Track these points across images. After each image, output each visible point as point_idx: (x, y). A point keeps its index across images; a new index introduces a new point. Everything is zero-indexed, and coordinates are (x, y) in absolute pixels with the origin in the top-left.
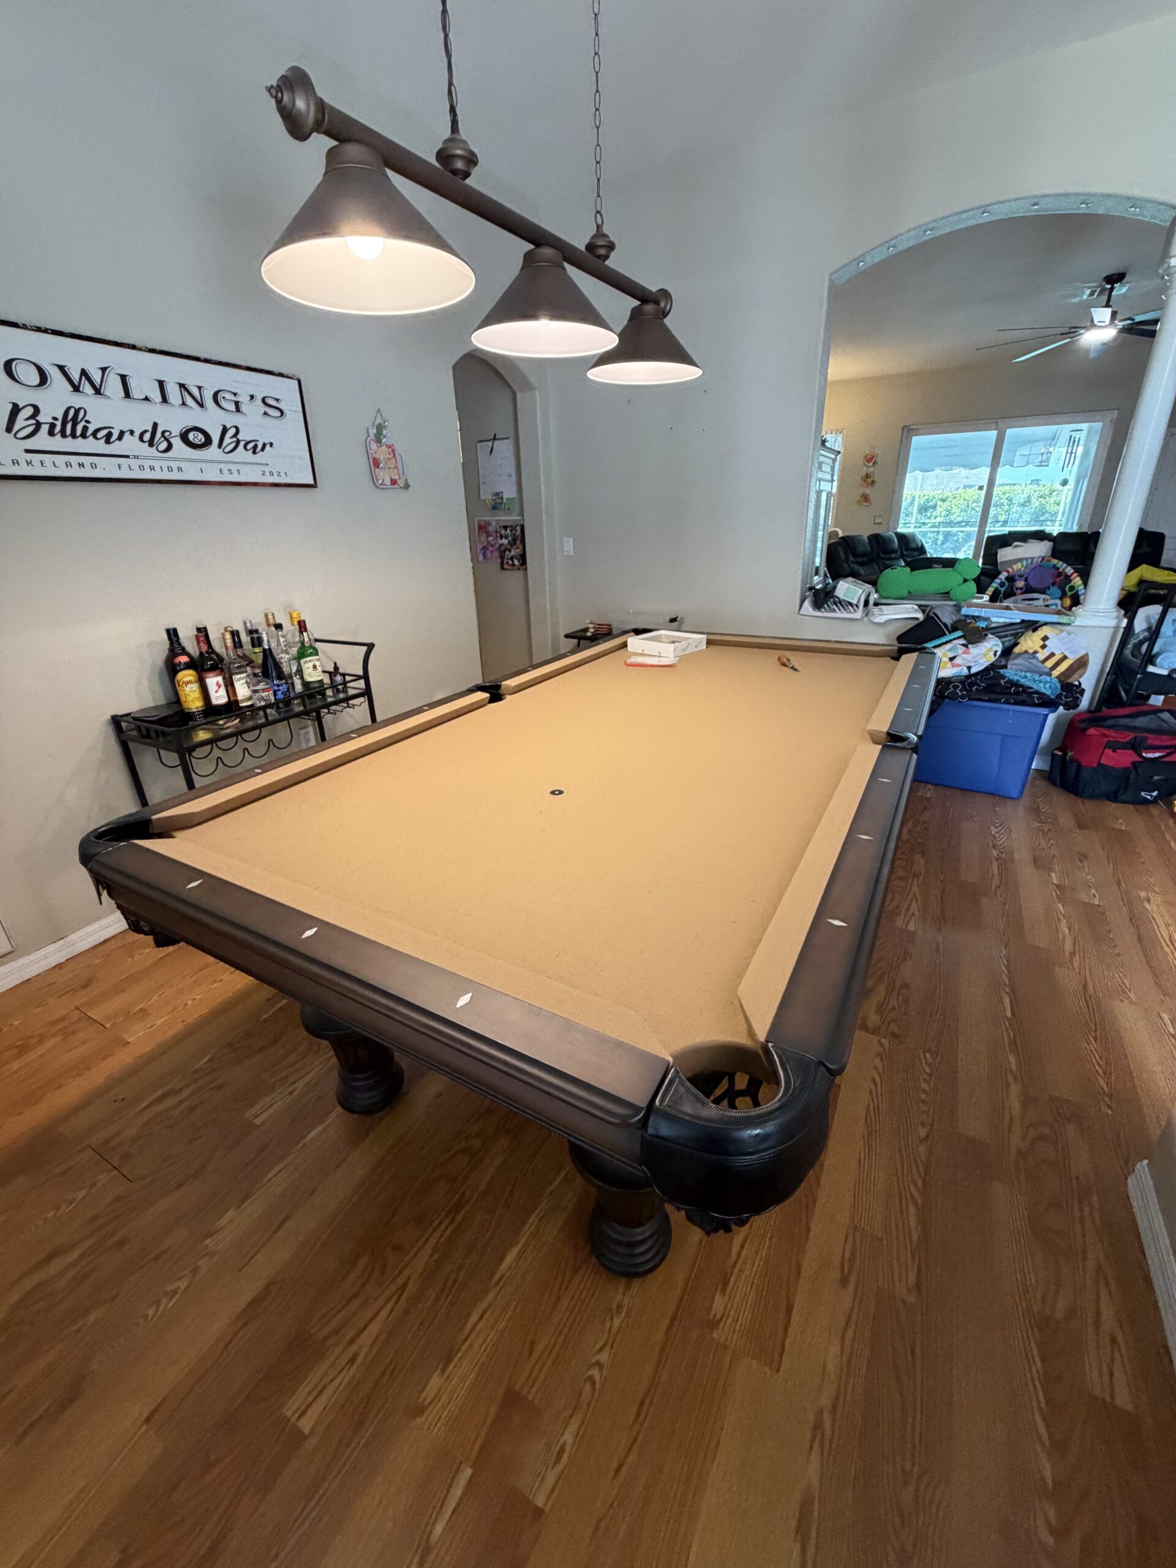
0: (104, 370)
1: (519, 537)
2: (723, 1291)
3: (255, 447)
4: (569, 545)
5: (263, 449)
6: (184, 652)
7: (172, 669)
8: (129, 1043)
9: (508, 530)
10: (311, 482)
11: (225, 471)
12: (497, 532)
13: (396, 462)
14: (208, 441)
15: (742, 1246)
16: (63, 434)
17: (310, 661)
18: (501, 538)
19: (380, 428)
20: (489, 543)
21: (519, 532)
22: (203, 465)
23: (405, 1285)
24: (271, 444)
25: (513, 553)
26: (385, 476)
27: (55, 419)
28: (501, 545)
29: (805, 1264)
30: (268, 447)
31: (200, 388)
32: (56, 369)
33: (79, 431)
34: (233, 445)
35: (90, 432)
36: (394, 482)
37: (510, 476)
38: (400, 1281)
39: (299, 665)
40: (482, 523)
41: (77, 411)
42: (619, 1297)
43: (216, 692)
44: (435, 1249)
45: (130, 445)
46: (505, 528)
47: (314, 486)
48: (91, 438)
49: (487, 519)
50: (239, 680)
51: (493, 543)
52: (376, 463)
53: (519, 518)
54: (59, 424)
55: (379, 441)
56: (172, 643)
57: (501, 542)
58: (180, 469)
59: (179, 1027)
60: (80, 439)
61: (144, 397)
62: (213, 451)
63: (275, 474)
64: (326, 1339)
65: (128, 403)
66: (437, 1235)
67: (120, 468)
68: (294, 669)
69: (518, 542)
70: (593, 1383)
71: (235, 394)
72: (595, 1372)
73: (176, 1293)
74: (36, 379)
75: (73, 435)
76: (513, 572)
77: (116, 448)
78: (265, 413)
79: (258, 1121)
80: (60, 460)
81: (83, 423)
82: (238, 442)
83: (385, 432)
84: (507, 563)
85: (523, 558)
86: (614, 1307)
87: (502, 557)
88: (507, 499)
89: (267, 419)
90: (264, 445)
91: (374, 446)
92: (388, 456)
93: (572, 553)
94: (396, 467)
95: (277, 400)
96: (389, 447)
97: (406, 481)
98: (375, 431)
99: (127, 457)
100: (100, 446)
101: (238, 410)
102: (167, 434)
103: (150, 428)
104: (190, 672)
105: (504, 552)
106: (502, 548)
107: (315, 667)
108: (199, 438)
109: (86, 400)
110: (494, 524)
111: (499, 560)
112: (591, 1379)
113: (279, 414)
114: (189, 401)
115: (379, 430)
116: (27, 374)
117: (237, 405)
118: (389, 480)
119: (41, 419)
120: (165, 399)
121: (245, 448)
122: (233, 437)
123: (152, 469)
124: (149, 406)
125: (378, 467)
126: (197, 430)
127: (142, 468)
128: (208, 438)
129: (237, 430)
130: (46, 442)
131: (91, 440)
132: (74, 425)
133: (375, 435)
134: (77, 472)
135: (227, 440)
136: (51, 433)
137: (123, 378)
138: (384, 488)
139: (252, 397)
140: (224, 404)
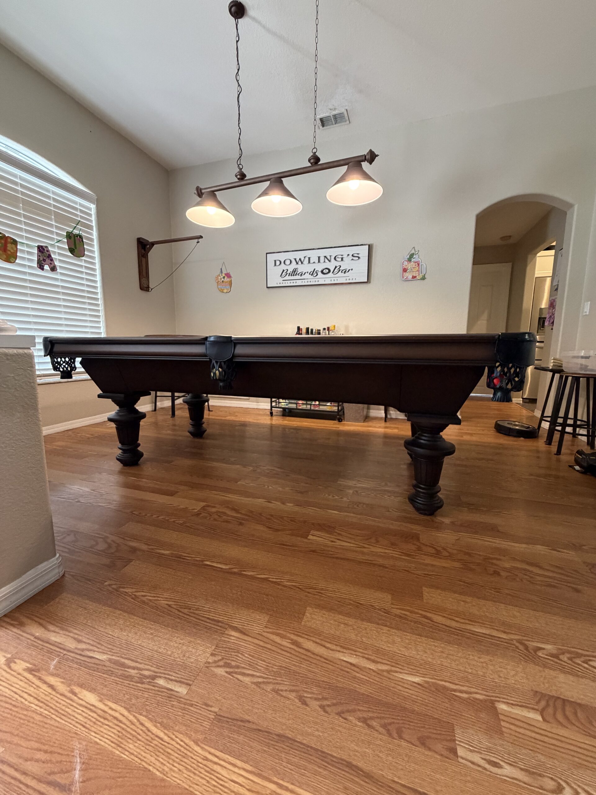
0: (305, 257)
3: (346, 271)
4: (587, 307)
10: (366, 281)
13: (419, 268)
20: (553, 313)
24: (352, 270)
26: (409, 275)
31: (331, 256)
34: (338, 272)
35: (297, 274)
36: (415, 277)
41: (296, 269)
45: (306, 276)
49: (554, 298)
54: (291, 273)
55: (409, 261)
58: (318, 281)
62: (331, 274)
63: (351, 280)
65: (309, 265)
67: (302, 282)
78: (352, 259)
80: (289, 282)
89: (352, 261)
90: (349, 270)
91: (406, 263)
94: (418, 271)
96: (416, 262)
97: (424, 276)
98: (408, 257)
99: (305, 279)
100: (299, 277)
102: (317, 271)
103: (313, 271)
108: (327, 271)
109: (299, 266)
114: (326, 260)
115: (412, 256)
116: (288, 262)
117: (342, 259)
118: (411, 277)
119: (288, 272)
120: (319, 262)
121: (342, 272)
122: (338, 269)
123: (310, 282)
124: (314, 264)
125: (406, 272)
126: (326, 268)
127: (308, 282)
128: (329, 271)
129: (340, 266)
130: (287, 277)
131: (297, 276)
132: (294, 273)
133: (408, 259)
134: (292, 284)
135: (336, 270)
136: (289, 275)
137: (309, 258)
138: (407, 280)
139: (348, 255)
140: (337, 259)
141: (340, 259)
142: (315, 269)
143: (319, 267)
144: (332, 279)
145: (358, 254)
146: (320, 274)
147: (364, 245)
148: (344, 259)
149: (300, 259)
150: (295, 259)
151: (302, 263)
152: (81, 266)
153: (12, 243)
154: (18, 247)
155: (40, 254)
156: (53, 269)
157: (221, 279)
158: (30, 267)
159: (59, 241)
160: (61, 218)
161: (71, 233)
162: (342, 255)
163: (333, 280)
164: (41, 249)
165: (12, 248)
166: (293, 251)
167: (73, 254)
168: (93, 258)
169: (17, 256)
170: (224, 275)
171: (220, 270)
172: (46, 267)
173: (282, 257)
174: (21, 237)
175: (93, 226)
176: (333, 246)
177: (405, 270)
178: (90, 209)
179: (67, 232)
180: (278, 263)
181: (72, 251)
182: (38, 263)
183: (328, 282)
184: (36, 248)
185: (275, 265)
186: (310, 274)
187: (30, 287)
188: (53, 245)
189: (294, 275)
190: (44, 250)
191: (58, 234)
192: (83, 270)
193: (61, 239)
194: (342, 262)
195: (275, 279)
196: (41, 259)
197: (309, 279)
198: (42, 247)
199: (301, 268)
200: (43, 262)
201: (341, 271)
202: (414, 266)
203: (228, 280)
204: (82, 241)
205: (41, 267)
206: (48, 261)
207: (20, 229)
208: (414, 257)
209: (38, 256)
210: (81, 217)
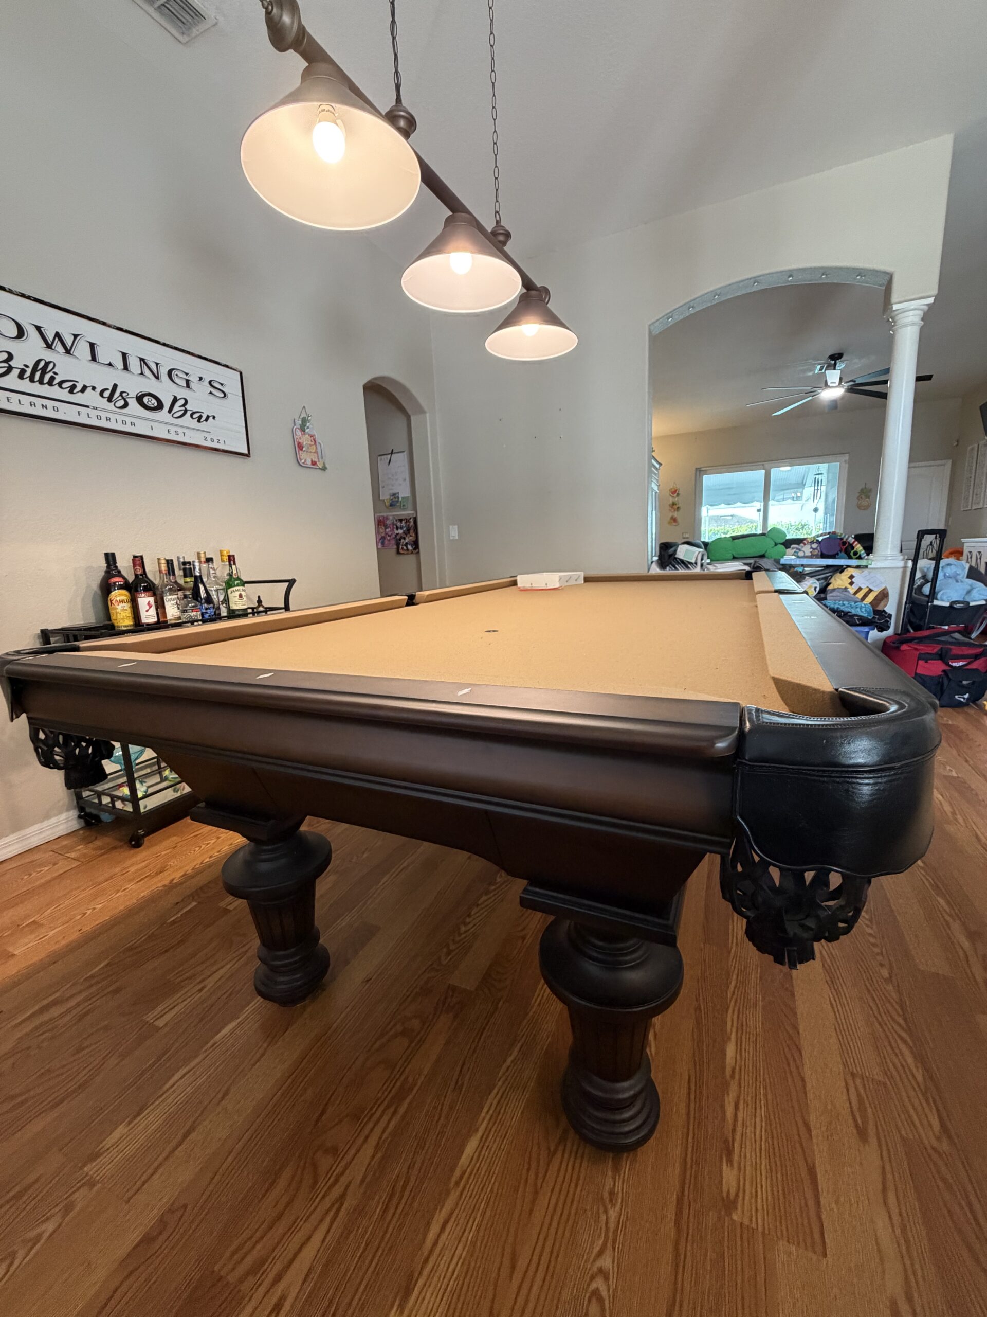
0: (76, 336)
1: (412, 527)
2: (730, 1161)
3: (200, 417)
4: (454, 532)
5: (206, 420)
6: (119, 574)
7: (106, 588)
8: (13, 955)
9: (403, 522)
10: (246, 452)
11: (172, 431)
12: (393, 524)
13: (316, 448)
14: (160, 406)
15: (736, 1107)
16: (32, 380)
17: (237, 590)
18: (397, 528)
19: (304, 421)
20: (386, 534)
21: (412, 523)
22: (153, 424)
23: (343, 1196)
24: (214, 418)
25: (407, 540)
26: (306, 458)
27: (27, 366)
28: (397, 534)
29: (812, 1119)
30: (211, 418)
31: (157, 364)
32: (34, 329)
33: (47, 378)
34: (182, 412)
35: (56, 381)
36: (314, 463)
37: (405, 480)
38: (337, 1191)
39: (227, 596)
40: (381, 518)
41: (47, 364)
42: (609, 1182)
43: (147, 611)
44: (377, 1147)
45: (90, 397)
46: (401, 520)
47: (248, 455)
48: (57, 386)
49: (385, 514)
50: (170, 600)
51: (390, 533)
52: (300, 447)
53: (412, 512)
54: (29, 371)
55: (303, 430)
56: (109, 566)
57: (396, 532)
58: (133, 424)
59: (74, 936)
60: (47, 385)
61: (108, 363)
62: (163, 414)
63: (216, 441)
64: (241, 1280)
65: (93, 364)
66: (378, 1130)
67: (79, 414)
68: (221, 598)
69: (412, 531)
70: (600, 1300)
71: (187, 374)
72: (599, 1283)
73: (38, 1241)
74: (14, 333)
75: (41, 382)
76: (406, 557)
77: (78, 398)
78: (211, 393)
79: (160, 1023)
80: (26, 399)
81: (51, 374)
82: (186, 411)
83: (308, 424)
84: (402, 548)
85: (416, 544)
86: (606, 1195)
87: (398, 544)
88: (403, 498)
89: (211, 397)
90: (208, 417)
91: (299, 433)
92: (310, 443)
93: (457, 538)
94: (316, 452)
95: (222, 385)
96: (311, 436)
97: (324, 464)
98: (300, 422)
99: (88, 407)
100: (64, 394)
101: (188, 386)
102: (124, 395)
103: (111, 388)
104: (124, 592)
105: (400, 540)
106: (398, 537)
107: (241, 596)
108: (153, 402)
109: (57, 356)
110: (391, 518)
111: (395, 547)
112: (596, 1293)
113: (223, 395)
114: (147, 372)
116: (8, 328)
117: (187, 382)
118: (310, 461)
119: (14, 364)
120: (126, 367)
121: (191, 417)
122: (181, 406)
123: (107, 419)
124: (111, 370)
125: (301, 450)
126: (150, 395)
127: (100, 418)
128: (160, 404)
129: (186, 401)
130: (16, 383)
131: (57, 388)
132: (42, 373)
133: (300, 426)
134: (39, 412)
135: (176, 408)
136: (20, 377)
137: (91, 346)
138: (306, 466)
139: (200, 377)
140: (175, 379)
141: (182, 382)
142: (115, 386)
143: (132, 384)
144: (170, 428)
146: (133, 403)
147: (230, 368)
148: (192, 385)
149: (57, 335)
150: (37, 328)
151: (67, 351)
183: (161, 432)
186: (101, 395)
194: (188, 391)
197: (101, 411)
199: (65, 367)
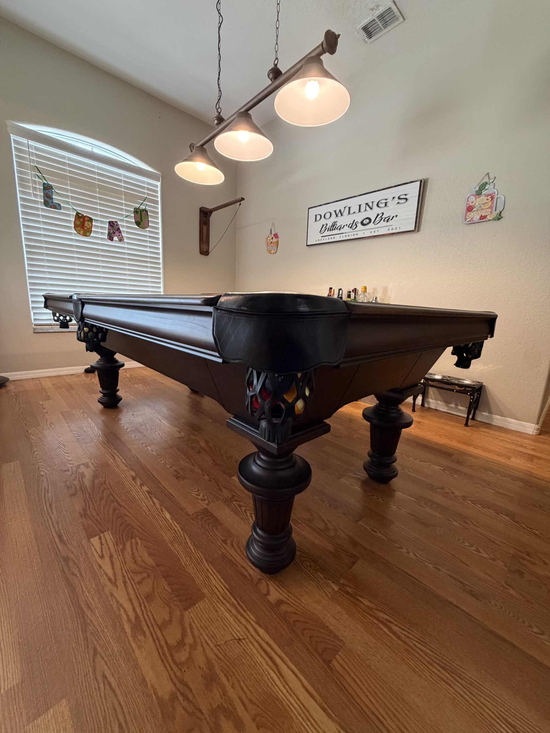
0: (345, 207)
3: (389, 219)
13: (491, 204)
14: (370, 222)
16: (330, 230)
19: (483, 185)
22: (363, 232)
24: (397, 216)
27: (330, 226)
31: (373, 202)
34: (379, 221)
35: (336, 228)
36: (484, 217)
41: (335, 222)
47: (414, 231)
55: (478, 194)
58: (357, 234)
60: (334, 230)
61: (353, 212)
62: (371, 225)
63: (394, 229)
67: (340, 237)
77: (341, 231)
89: (399, 205)
90: (393, 217)
91: (472, 199)
94: (490, 207)
96: (489, 195)
97: (500, 214)
98: (478, 188)
99: (343, 233)
100: (337, 232)
102: (357, 223)
103: (352, 222)
108: (367, 221)
109: (338, 218)
113: (405, 201)
114: (368, 208)
115: (483, 187)
116: (328, 215)
117: (386, 203)
118: (479, 217)
119: (327, 227)
120: (359, 211)
121: (384, 221)
122: (380, 217)
123: (349, 236)
124: (354, 215)
125: (471, 211)
126: (367, 218)
127: (346, 236)
128: (370, 220)
129: (383, 214)
130: (326, 233)
131: (336, 230)
132: (334, 227)
133: (476, 191)
134: (330, 240)
135: (378, 219)
136: (328, 231)
137: (349, 208)
138: (472, 223)
139: (394, 198)
140: (380, 205)
141: (384, 205)
142: (354, 220)
143: (359, 218)
144: (371, 230)
145: (406, 195)
146: (359, 225)
147: (415, 181)
148: (388, 204)
149: (340, 211)
150: (335, 211)
151: (342, 215)
152: (145, 236)
153: (88, 221)
154: (93, 224)
155: (110, 228)
156: (121, 240)
157: (270, 240)
158: (102, 239)
159: (127, 216)
160: (129, 197)
161: (139, 208)
162: (386, 199)
163: (373, 232)
164: (111, 224)
165: (88, 225)
166: (333, 202)
167: (139, 226)
168: (157, 228)
169: (91, 230)
170: (272, 236)
171: (270, 231)
172: (115, 238)
173: (322, 210)
174: (96, 215)
175: (158, 201)
176: (377, 190)
177: (470, 209)
178: (157, 186)
179: (135, 208)
180: (318, 217)
181: (138, 223)
182: (108, 235)
183: (367, 234)
184: (108, 223)
185: (316, 220)
186: (349, 227)
187: (101, 255)
188: (122, 220)
189: (332, 230)
190: (114, 224)
191: (127, 211)
192: (148, 239)
193: (129, 214)
194: (386, 208)
195: (315, 237)
196: (112, 232)
197: (348, 233)
198: (112, 222)
199: (341, 221)
200: (112, 234)
201: (383, 219)
202: (485, 201)
203: (276, 240)
204: (147, 215)
205: (111, 238)
206: (117, 233)
207: (96, 209)
208: (487, 188)
209: (109, 230)
210: (148, 194)
